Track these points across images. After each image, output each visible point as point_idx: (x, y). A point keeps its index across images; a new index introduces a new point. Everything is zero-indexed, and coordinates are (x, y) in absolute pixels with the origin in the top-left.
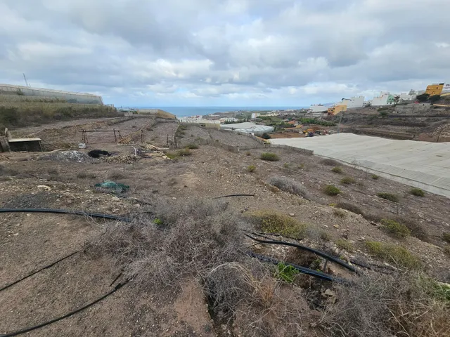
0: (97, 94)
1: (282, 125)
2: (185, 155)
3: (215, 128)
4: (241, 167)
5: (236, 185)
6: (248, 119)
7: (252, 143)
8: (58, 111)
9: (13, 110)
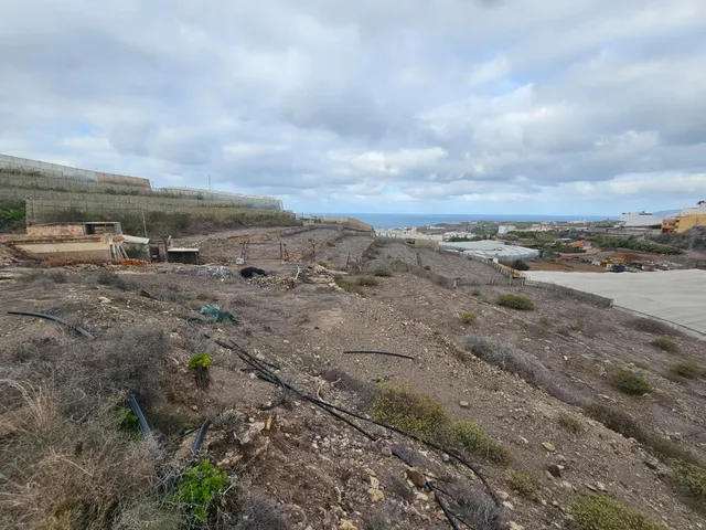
0: (277, 197)
1: (557, 247)
2: (368, 284)
3: (430, 247)
4: (452, 314)
5: (394, 337)
6: (493, 235)
7: (489, 275)
8: (230, 218)
9: (185, 216)
